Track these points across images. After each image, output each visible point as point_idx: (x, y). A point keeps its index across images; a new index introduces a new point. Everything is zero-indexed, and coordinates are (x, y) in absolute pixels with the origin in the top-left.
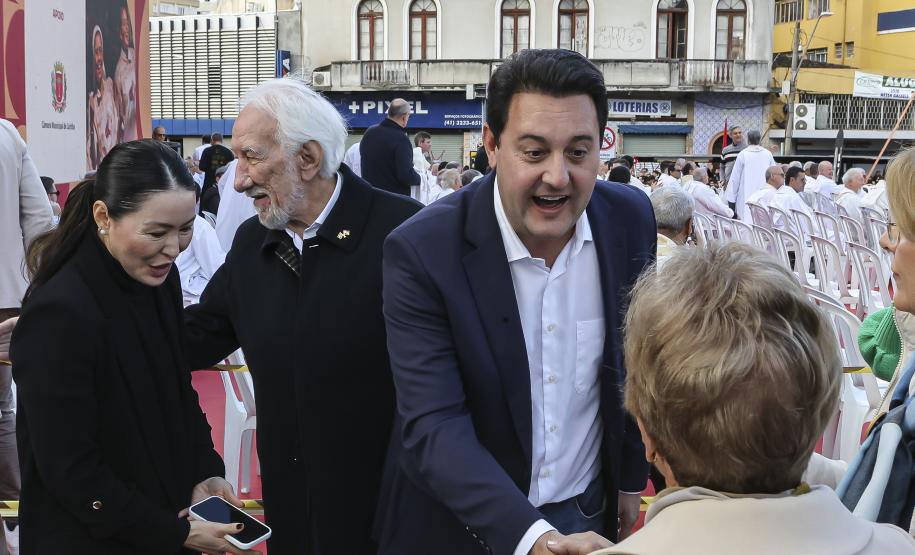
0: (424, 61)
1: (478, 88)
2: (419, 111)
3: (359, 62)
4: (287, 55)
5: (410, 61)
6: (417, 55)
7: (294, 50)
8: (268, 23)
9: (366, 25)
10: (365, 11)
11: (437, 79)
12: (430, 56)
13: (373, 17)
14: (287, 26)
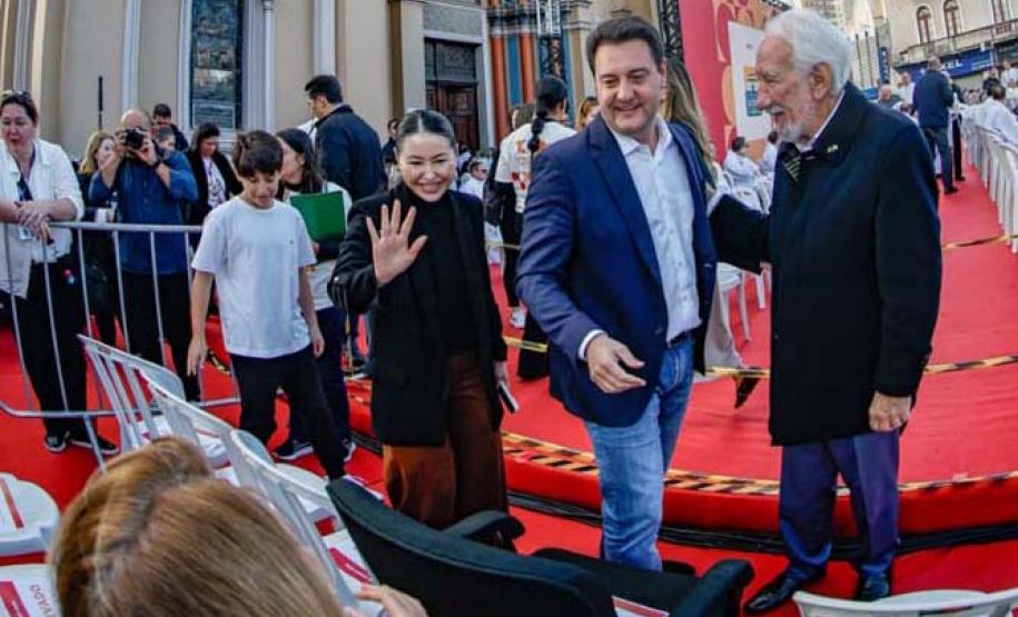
0: (956, 35)
1: (987, 44)
2: (958, 65)
3: (922, 44)
4: (884, 49)
5: (949, 37)
6: (952, 32)
7: (888, 46)
8: (872, 34)
9: (922, 23)
10: (921, 14)
11: (964, 44)
12: (959, 31)
13: (926, 17)
14: (881, 33)
